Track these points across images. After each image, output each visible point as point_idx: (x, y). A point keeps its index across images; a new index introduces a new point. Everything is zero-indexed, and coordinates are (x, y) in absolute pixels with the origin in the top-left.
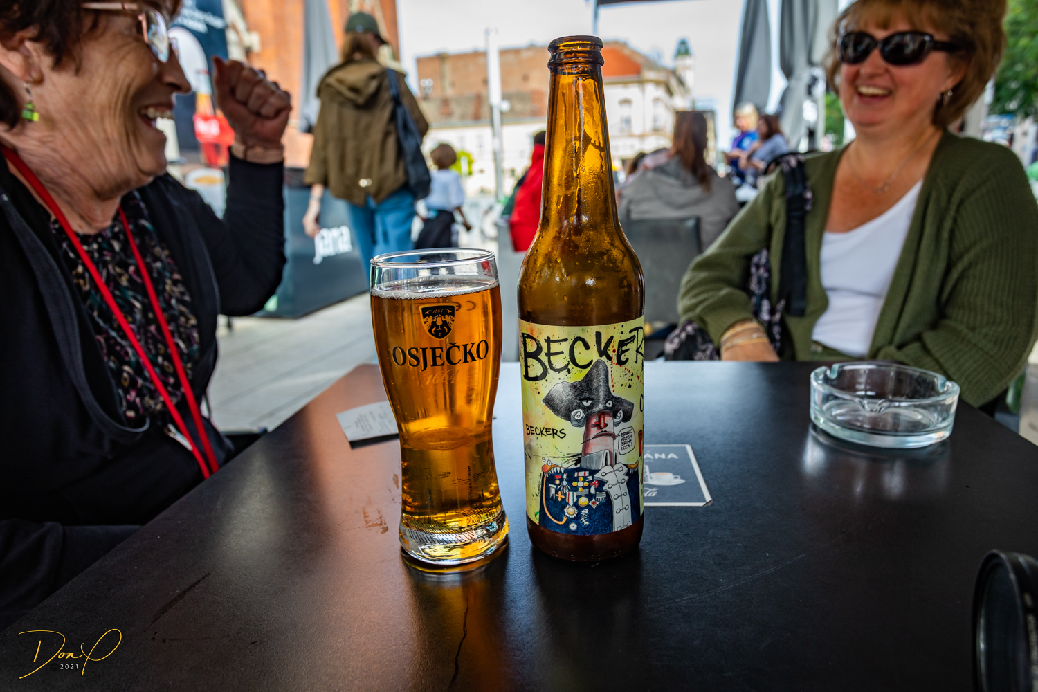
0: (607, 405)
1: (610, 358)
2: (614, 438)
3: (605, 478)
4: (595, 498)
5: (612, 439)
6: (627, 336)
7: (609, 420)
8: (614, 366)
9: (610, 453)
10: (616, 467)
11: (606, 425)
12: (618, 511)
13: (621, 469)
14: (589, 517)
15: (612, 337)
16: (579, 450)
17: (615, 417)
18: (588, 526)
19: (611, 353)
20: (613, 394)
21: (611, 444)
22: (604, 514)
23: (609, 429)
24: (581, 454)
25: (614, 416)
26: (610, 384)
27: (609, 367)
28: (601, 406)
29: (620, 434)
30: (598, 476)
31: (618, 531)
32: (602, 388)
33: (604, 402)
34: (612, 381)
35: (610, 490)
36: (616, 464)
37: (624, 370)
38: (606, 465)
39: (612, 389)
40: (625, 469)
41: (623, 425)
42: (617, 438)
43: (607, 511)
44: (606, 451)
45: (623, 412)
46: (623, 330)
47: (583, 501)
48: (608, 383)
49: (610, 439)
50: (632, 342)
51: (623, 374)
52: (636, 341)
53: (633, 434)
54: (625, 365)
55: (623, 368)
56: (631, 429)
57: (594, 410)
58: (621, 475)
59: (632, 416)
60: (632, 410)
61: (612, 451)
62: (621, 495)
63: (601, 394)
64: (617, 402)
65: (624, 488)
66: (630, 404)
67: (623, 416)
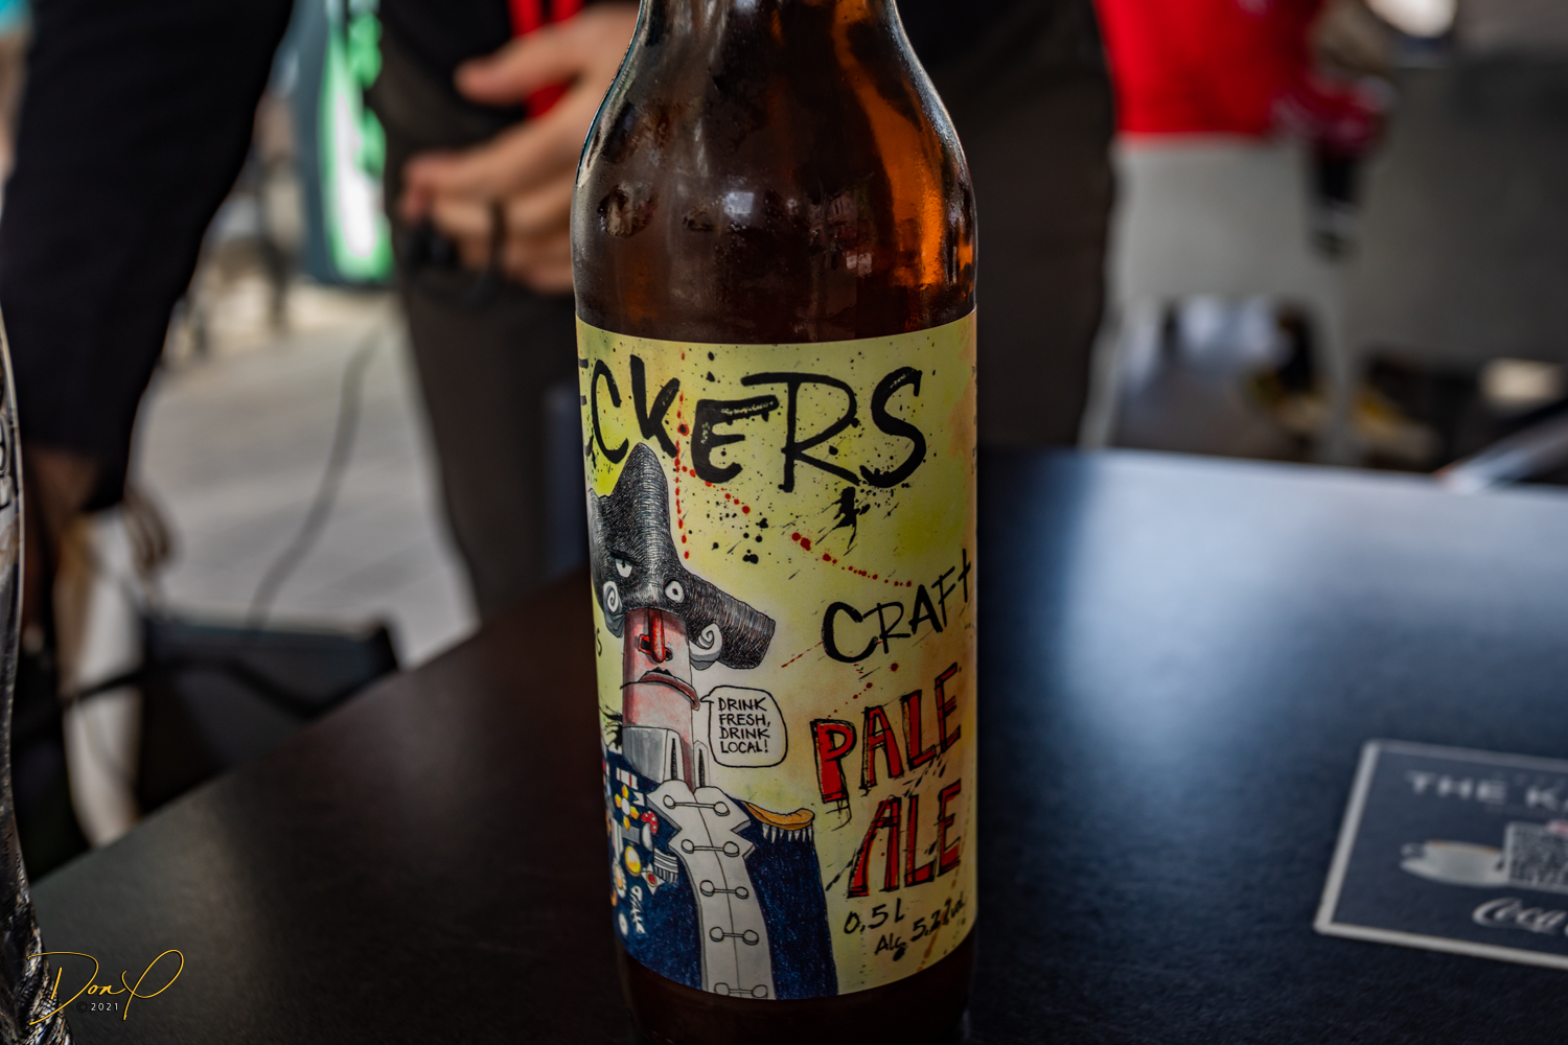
0: (669, 592)
1: (671, 449)
4: (653, 862)
5: (687, 704)
6: (729, 390)
7: (674, 639)
9: (684, 744)
11: (668, 654)
12: (717, 934)
14: (643, 913)
15: (674, 385)
16: (619, 707)
17: (695, 641)
20: (686, 564)
22: (677, 922)
23: (679, 667)
24: (621, 718)
25: (693, 634)
26: (676, 533)
27: (670, 475)
28: (651, 592)
31: (716, 996)
32: (654, 534)
33: (661, 581)
34: (681, 524)
35: (688, 859)
36: (702, 785)
38: (674, 777)
39: (680, 549)
40: (738, 817)
41: (720, 673)
42: (704, 707)
43: (685, 920)
44: (672, 735)
45: (725, 632)
46: (715, 367)
47: (633, 860)
48: (668, 526)
49: (681, 703)
50: (759, 418)
51: (716, 512)
52: (778, 418)
53: (771, 715)
54: (724, 485)
55: (716, 491)
56: (759, 696)
57: (638, 595)
58: (725, 828)
59: (768, 659)
60: (768, 638)
61: (689, 740)
62: (727, 891)
63: (654, 553)
64: (700, 595)
65: (736, 873)
66: (753, 614)
67: (726, 645)
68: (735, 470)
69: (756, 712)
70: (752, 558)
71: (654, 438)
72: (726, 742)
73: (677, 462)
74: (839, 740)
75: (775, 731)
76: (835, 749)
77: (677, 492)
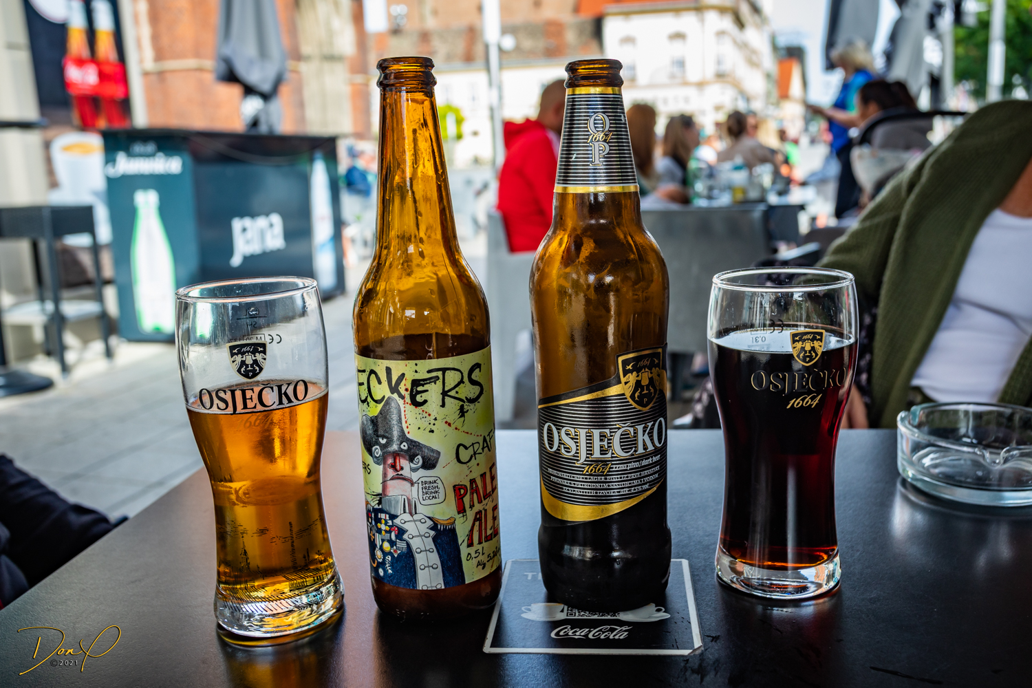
0: (402, 446)
1: (403, 397)
2: (412, 484)
3: (405, 526)
4: (396, 545)
5: (409, 485)
6: (423, 375)
7: (404, 463)
8: (408, 406)
9: (408, 500)
10: (416, 517)
11: (402, 468)
12: (422, 567)
13: (423, 521)
14: (392, 565)
15: (403, 375)
16: (380, 491)
17: (412, 462)
18: (392, 575)
19: (403, 392)
20: (408, 436)
21: (409, 490)
22: (406, 566)
23: (406, 472)
24: (381, 494)
25: (411, 460)
26: (404, 425)
27: (402, 406)
28: (395, 447)
29: (420, 481)
30: (397, 521)
31: (423, 590)
32: (396, 427)
33: (399, 443)
34: (406, 422)
35: (411, 542)
36: (416, 513)
37: (421, 412)
38: (405, 512)
39: (406, 431)
40: (430, 523)
41: (422, 472)
42: (416, 485)
43: (409, 564)
44: (404, 497)
45: (423, 458)
46: (417, 368)
47: (386, 546)
48: (401, 423)
49: (407, 485)
50: (433, 384)
51: (419, 417)
52: (439, 383)
53: (440, 485)
54: (421, 407)
55: (419, 409)
56: (435, 479)
57: (389, 449)
58: (424, 528)
59: (439, 466)
60: (438, 458)
61: (411, 498)
62: (426, 551)
63: (396, 433)
64: (414, 446)
65: (430, 544)
66: (433, 450)
67: (424, 462)
68: (425, 402)
69: (435, 485)
70: (432, 431)
71: (396, 394)
72: (424, 497)
73: (405, 401)
74: (462, 491)
75: (441, 491)
76: (461, 495)
77: (405, 411)
